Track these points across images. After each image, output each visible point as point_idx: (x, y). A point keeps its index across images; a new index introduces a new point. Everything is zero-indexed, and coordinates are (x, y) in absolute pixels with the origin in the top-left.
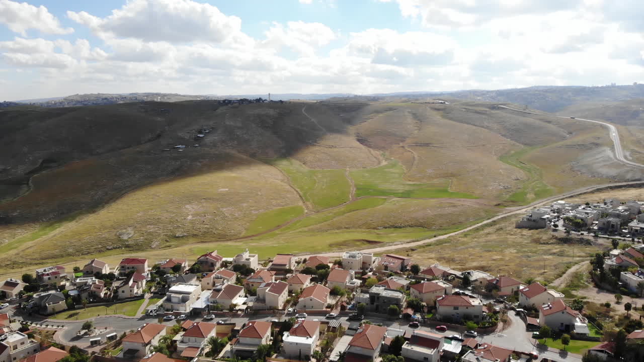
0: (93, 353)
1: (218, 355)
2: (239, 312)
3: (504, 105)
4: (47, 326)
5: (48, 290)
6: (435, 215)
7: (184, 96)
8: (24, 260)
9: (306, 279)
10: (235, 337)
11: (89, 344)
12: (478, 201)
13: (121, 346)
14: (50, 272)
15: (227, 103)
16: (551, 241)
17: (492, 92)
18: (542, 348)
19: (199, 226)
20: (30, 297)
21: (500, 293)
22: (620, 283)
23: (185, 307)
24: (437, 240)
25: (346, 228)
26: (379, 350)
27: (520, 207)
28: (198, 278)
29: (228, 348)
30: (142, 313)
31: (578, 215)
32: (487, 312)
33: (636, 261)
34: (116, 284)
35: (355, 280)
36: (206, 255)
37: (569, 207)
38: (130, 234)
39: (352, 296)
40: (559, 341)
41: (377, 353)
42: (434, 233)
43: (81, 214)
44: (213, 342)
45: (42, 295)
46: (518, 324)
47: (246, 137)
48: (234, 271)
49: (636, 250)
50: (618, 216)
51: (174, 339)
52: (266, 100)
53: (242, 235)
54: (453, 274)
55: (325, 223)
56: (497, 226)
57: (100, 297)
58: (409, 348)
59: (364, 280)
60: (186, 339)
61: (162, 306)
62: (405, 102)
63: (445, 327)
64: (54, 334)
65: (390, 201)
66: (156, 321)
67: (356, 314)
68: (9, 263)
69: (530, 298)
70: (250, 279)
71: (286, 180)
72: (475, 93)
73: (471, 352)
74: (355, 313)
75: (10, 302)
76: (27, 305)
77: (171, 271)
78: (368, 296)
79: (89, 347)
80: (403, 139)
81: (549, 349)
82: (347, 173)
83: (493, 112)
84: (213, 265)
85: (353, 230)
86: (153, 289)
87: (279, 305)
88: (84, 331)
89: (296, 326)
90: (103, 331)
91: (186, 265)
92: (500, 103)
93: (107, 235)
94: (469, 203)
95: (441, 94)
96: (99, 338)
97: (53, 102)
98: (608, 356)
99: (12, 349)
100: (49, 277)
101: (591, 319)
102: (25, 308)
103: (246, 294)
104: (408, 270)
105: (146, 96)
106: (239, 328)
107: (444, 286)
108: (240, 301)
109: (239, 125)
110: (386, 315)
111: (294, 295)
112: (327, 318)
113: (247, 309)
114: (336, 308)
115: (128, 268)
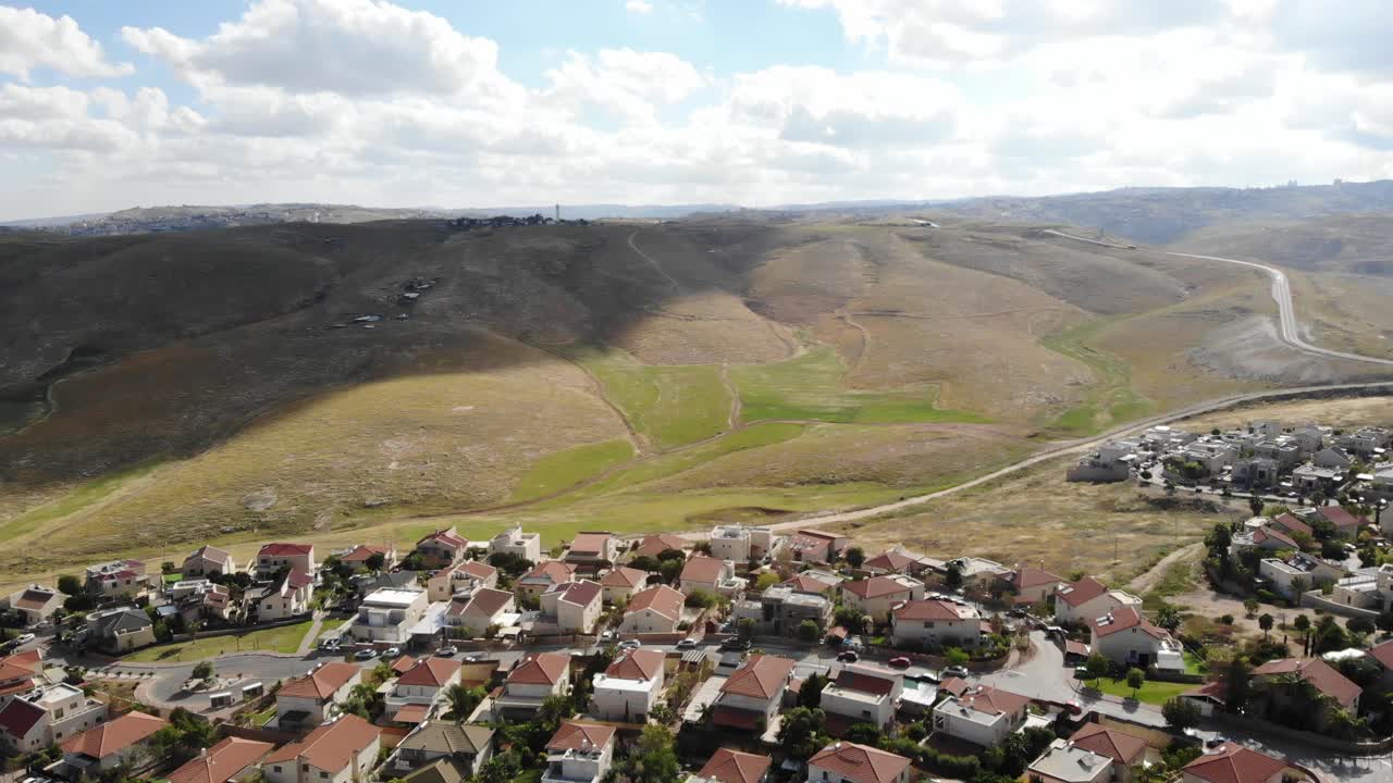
0: (219, 720)
1: (466, 718)
2: (506, 642)
3: (1055, 228)
4: (119, 673)
5: (115, 606)
6: (904, 458)
7: (370, 210)
8: (48, 555)
9: (639, 579)
10: (500, 684)
11: (209, 705)
12: (994, 428)
13: (273, 707)
14: (116, 571)
15: (465, 225)
16: (1136, 506)
17: (1032, 200)
18: (1090, 695)
19: (413, 484)
20: (80, 620)
21: (1018, 599)
22: (1259, 581)
23: (397, 633)
24: (905, 506)
25: (720, 485)
26: (778, 700)
27: (1080, 441)
28: (419, 581)
29: (486, 705)
30: (310, 647)
31: (1193, 454)
32: (990, 631)
33: (1294, 538)
34: (251, 595)
35: (734, 579)
36: (433, 536)
37: (1177, 437)
38: (268, 500)
39: (728, 606)
40: (1124, 683)
41: (774, 707)
42: (901, 494)
43: (163, 460)
44: (456, 693)
45: (104, 615)
46: (1048, 654)
47: (509, 298)
48: (492, 564)
49: (1298, 519)
50: (1274, 454)
51: (380, 690)
52: (550, 219)
53: (502, 502)
54: (930, 567)
55: (678, 475)
56: (1029, 479)
57: (222, 619)
58: (835, 694)
59: (753, 578)
60: (403, 689)
61: (349, 632)
62: (846, 222)
63: (907, 660)
64: (134, 688)
65: (811, 430)
66: (340, 660)
67: (736, 639)
68: (16, 561)
69: (1074, 606)
70: (526, 580)
71: (595, 388)
72: (997, 203)
73: (952, 699)
74: (734, 636)
75: (38, 632)
76: (74, 637)
77: (365, 568)
78: (759, 605)
79: (209, 710)
80: (841, 302)
81: (1105, 696)
82: (725, 371)
83: (1032, 243)
84: (448, 555)
85: (736, 488)
86: (328, 603)
87: (585, 627)
88: (196, 681)
89: (619, 660)
90: (236, 681)
91: (394, 556)
92: (1047, 224)
93: (220, 503)
94: (974, 433)
95: (926, 206)
96: (228, 694)
97: (85, 225)
98: (1215, 708)
99: (53, 716)
100: (113, 581)
101: (1191, 645)
102: (68, 642)
103: (518, 607)
104: (841, 559)
105: (289, 211)
106: (506, 670)
107: (908, 585)
108: (507, 619)
109: (494, 273)
110: (793, 640)
111: (613, 608)
112: (680, 647)
113: (521, 633)
114: (697, 630)
115: (275, 563)
